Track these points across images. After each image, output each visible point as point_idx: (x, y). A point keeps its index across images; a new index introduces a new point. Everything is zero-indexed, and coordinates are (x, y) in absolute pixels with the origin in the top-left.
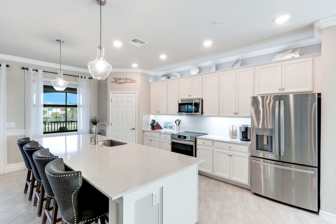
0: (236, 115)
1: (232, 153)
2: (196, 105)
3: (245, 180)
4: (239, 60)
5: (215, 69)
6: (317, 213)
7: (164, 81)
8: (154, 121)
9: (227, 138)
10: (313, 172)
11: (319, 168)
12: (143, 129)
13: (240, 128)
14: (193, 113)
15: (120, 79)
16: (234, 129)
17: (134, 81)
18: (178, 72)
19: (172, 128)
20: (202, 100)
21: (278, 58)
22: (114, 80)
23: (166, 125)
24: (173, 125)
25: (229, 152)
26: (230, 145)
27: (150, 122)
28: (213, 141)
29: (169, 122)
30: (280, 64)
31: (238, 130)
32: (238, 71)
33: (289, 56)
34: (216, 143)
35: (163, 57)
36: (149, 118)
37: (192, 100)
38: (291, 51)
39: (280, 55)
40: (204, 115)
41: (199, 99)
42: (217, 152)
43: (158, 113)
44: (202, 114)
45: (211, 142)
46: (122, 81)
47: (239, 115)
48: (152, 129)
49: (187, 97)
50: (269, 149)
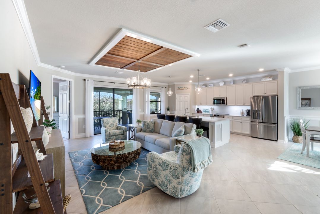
0: (244, 105)
1: (242, 121)
2: (223, 100)
3: (248, 132)
4: (245, 79)
5: (233, 83)
6: (277, 141)
7: (203, 88)
8: (198, 109)
9: (240, 115)
10: (275, 126)
11: (277, 124)
12: (193, 113)
13: (246, 110)
14: (222, 104)
15: (181, 88)
16: (243, 111)
17: (188, 88)
18: (212, 84)
19: (208, 112)
20: (226, 98)
21: (263, 80)
22: (178, 88)
23: (205, 110)
24: (209, 110)
25: (240, 121)
26: (241, 118)
27: (196, 109)
28: (233, 116)
29: (206, 109)
30: (264, 83)
31: (245, 112)
32: (245, 84)
33: (268, 79)
34: (234, 117)
35: (208, 79)
36: (195, 107)
37: (221, 98)
38: (269, 77)
39: (265, 78)
40: (227, 105)
41: (224, 97)
42: (235, 121)
43: (201, 104)
44: (226, 104)
45: (232, 117)
46: (182, 88)
47: (246, 105)
48: (197, 113)
49: (218, 96)
50: (258, 118)
